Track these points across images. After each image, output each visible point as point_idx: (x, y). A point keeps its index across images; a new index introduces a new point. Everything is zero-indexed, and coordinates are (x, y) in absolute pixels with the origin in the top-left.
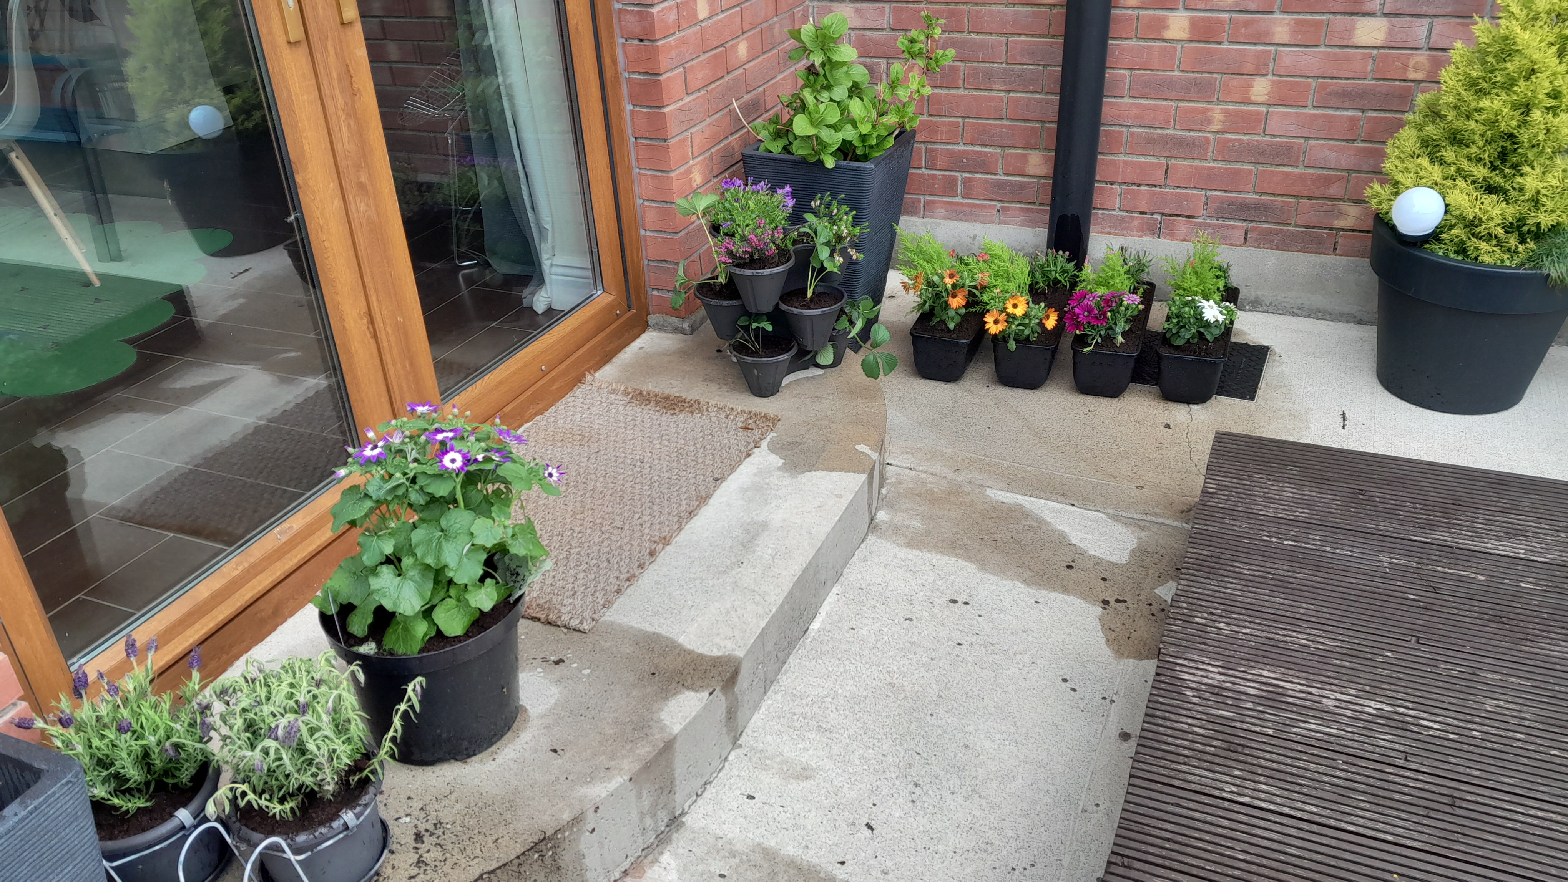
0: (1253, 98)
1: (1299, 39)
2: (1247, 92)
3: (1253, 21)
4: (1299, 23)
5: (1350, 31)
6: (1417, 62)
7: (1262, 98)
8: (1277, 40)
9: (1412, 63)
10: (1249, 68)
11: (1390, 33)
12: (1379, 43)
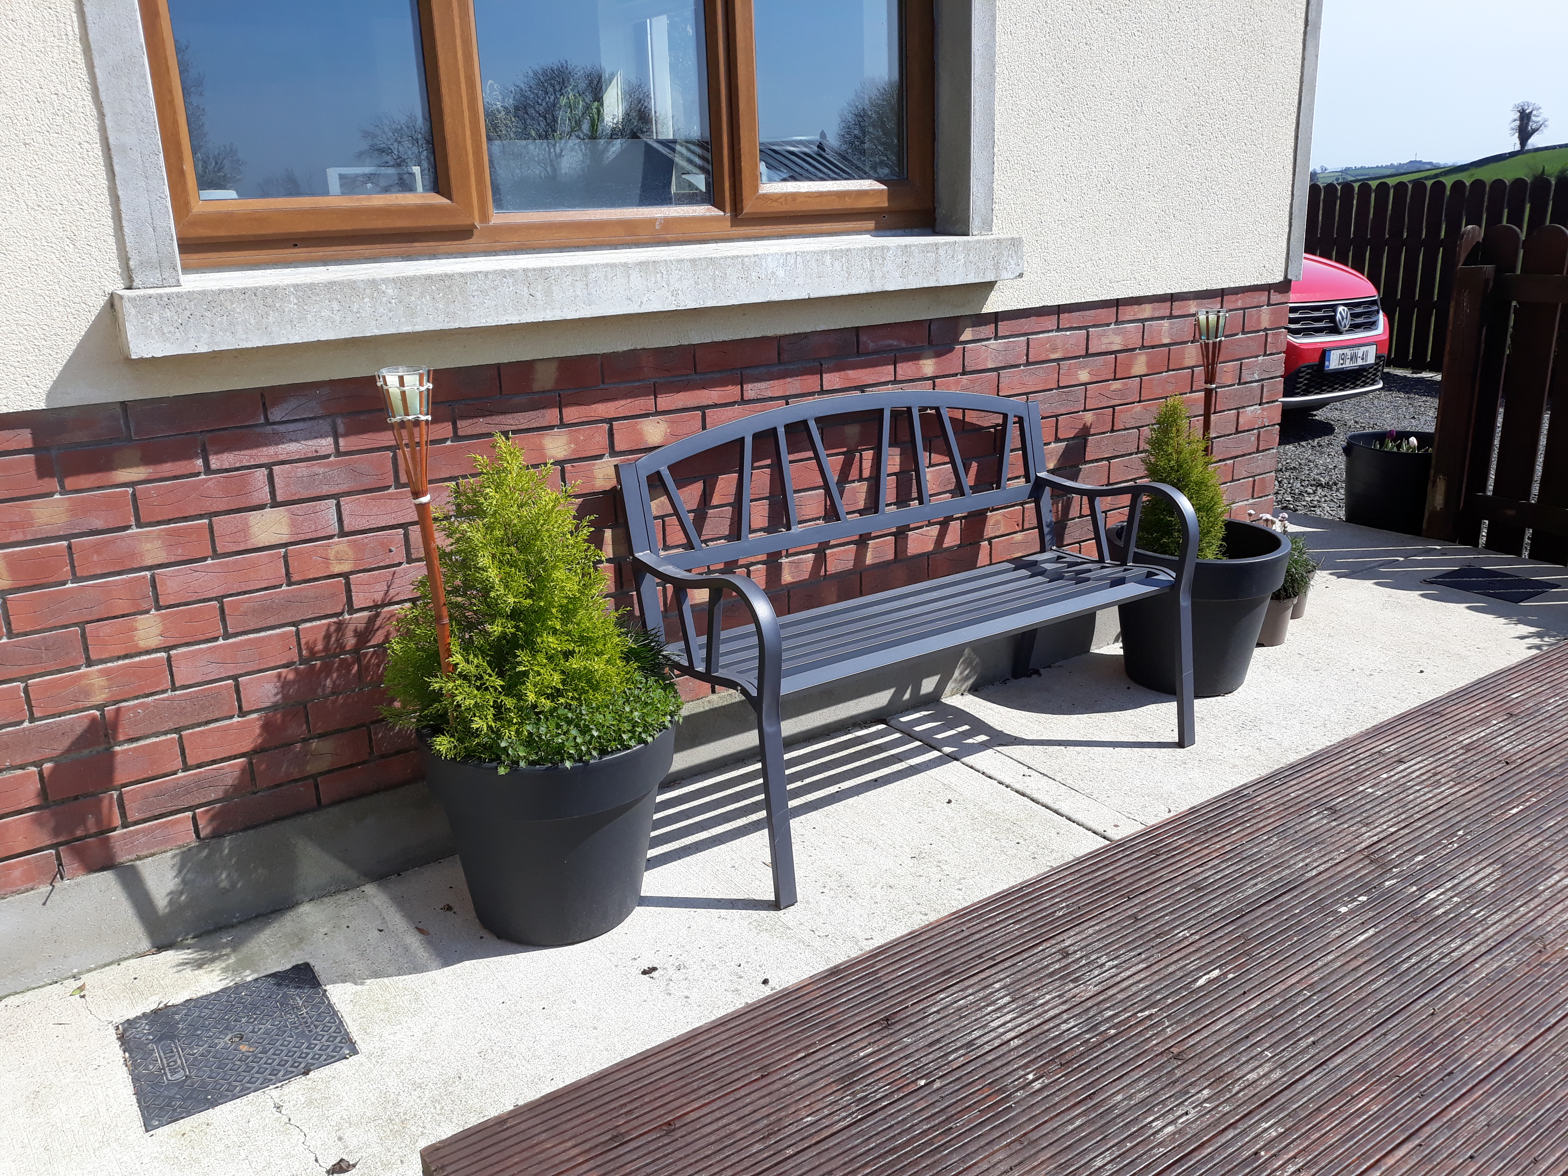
0: (143, 644)
1: (180, 554)
2: (131, 639)
3: (107, 542)
4: (170, 533)
5: (245, 530)
6: (337, 552)
7: (155, 641)
8: (149, 562)
9: (332, 554)
10: (122, 606)
11: (293, 524)
12: (285, 539)
